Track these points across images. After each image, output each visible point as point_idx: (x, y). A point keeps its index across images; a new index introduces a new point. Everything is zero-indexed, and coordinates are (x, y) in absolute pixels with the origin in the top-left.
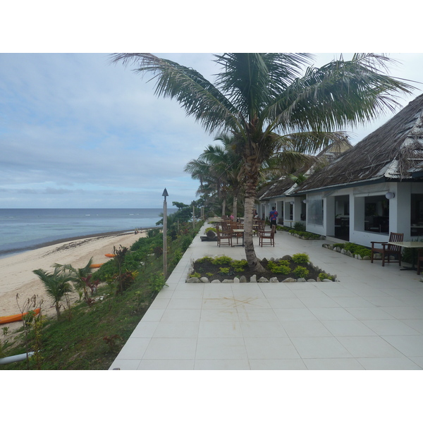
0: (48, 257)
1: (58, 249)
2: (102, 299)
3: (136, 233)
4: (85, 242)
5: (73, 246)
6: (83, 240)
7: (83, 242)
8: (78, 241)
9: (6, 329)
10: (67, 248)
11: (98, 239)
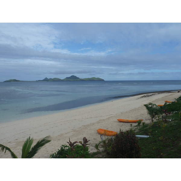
0: (138, 100)
1: (142, 97)
2: (170, 120)
3: (178, 92)
4: (153, 95)
5: (148, 96)
6: (152, 94)
7: (152, 95)
8: (150, 94)
9: (131, 125)
10: (145, 97)
11: (159, 94)
